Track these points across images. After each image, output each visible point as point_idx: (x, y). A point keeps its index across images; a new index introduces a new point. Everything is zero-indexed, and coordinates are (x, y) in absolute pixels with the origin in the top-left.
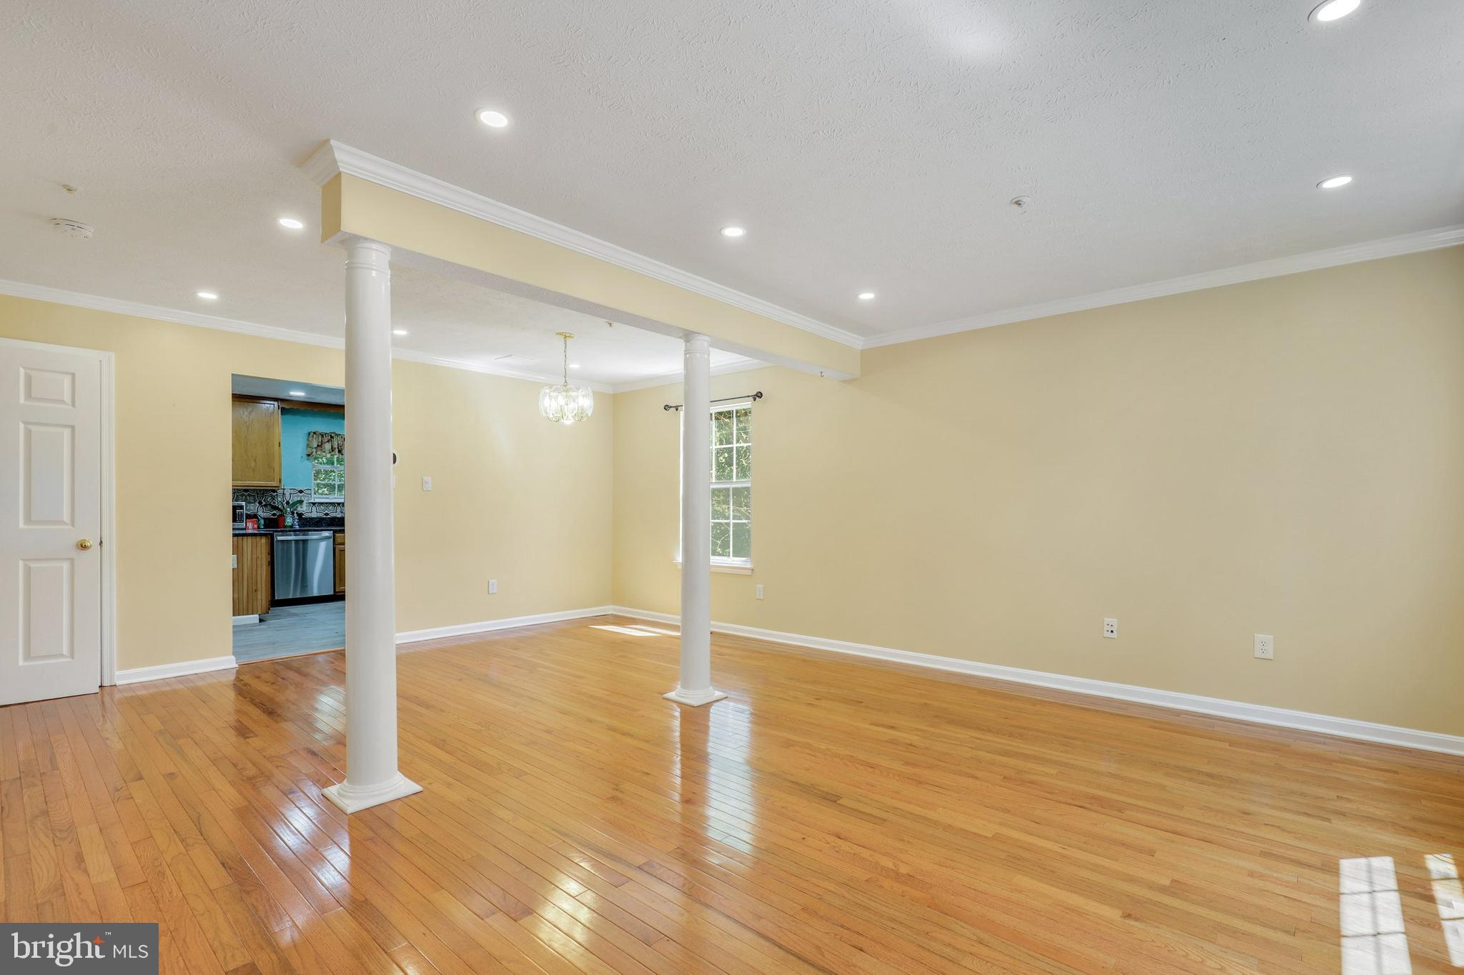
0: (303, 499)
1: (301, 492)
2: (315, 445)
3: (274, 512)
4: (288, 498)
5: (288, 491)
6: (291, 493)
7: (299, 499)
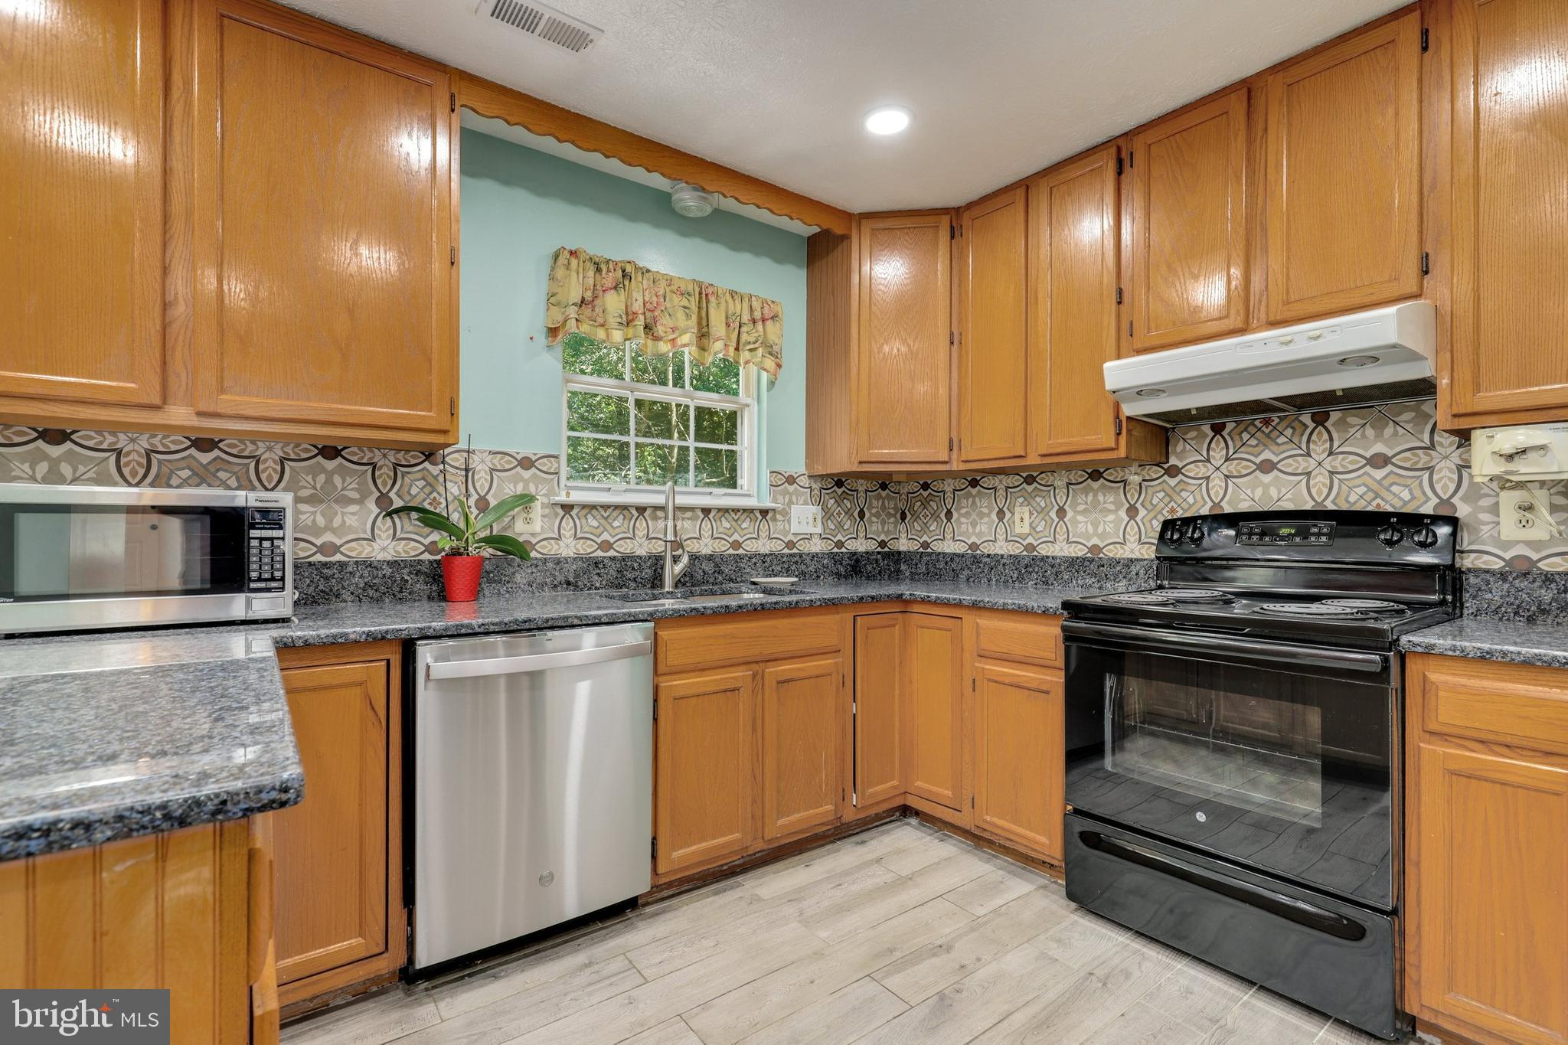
0: (532, 489)
1: (526, 463)
2: (575, 296)
3: (435, 536)
4: (480, 485)
5: (483, 461)
6: (493, 470)
7: (520, 489)
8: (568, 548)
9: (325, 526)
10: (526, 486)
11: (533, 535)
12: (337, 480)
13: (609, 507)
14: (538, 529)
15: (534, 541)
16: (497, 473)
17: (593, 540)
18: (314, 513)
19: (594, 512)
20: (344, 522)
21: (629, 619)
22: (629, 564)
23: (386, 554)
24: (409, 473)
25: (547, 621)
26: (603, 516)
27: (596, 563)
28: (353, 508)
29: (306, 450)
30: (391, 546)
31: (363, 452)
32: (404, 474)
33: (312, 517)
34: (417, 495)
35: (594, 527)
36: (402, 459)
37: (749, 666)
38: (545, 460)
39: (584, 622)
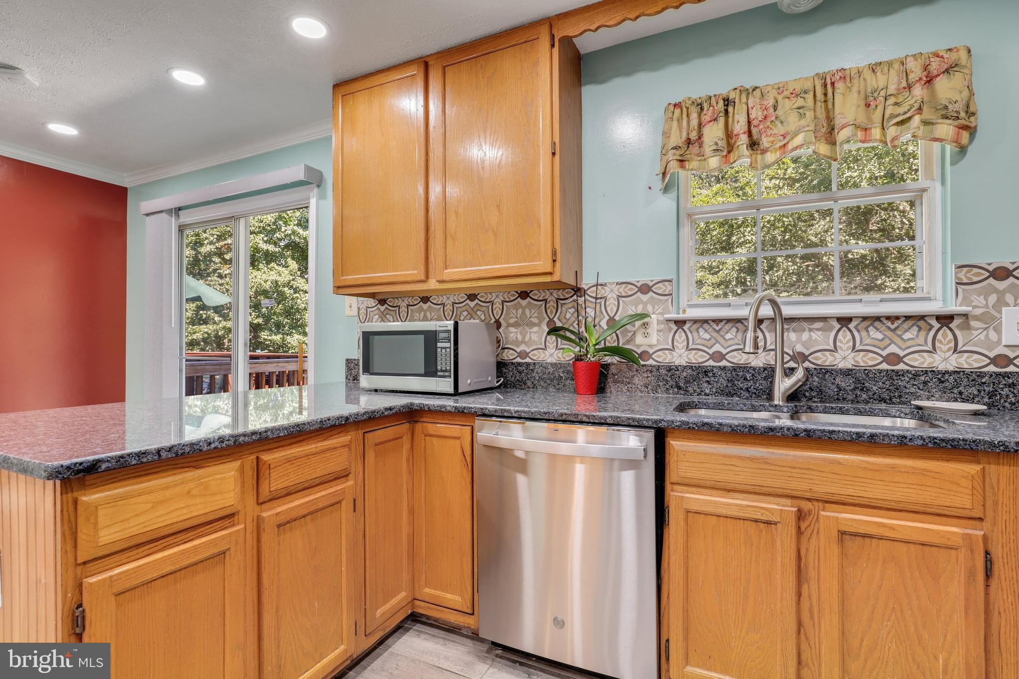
0: (650, 308)
1: (645, 289)
4: (611, 309)
5: (612, 291)
6: (620, 296)
7: (640, 310)
8: (680, 357)
9: (522, 341)
10: (645, 307)
11: (650, 346)
12: (527, 312)
13: (721, 321)
14: (654, 342)
15: (651, 351)
16: (623, 299)
17: (705, 351)
18: (516, 333)
19: (706, 326)
20: (531, 337)
21: (633, 424)
22: (741, 374)
23: (553, 359)
24: (565, 304)
25: (562, 415)
26: (714, 329)
27: (705, 371)
28: (535, 329)
29: (513, 295)
30: (555, 354)
31: (540, 293)
32: (562, 305)
33: (515, 336)
34: (569, 318)
35: (705, 339)
36: (561, 295)
37: (796, 502)
38: (660, 285)
39: (592, 421)
